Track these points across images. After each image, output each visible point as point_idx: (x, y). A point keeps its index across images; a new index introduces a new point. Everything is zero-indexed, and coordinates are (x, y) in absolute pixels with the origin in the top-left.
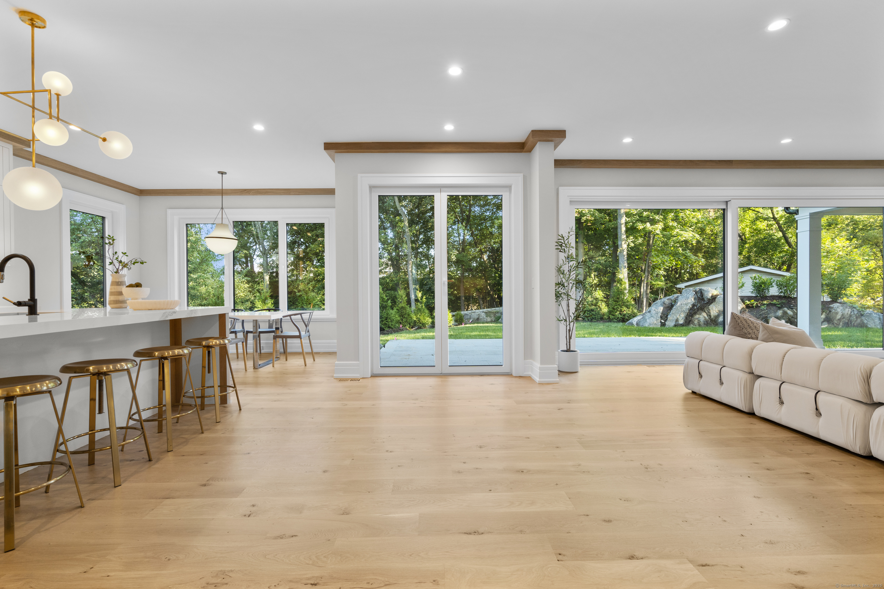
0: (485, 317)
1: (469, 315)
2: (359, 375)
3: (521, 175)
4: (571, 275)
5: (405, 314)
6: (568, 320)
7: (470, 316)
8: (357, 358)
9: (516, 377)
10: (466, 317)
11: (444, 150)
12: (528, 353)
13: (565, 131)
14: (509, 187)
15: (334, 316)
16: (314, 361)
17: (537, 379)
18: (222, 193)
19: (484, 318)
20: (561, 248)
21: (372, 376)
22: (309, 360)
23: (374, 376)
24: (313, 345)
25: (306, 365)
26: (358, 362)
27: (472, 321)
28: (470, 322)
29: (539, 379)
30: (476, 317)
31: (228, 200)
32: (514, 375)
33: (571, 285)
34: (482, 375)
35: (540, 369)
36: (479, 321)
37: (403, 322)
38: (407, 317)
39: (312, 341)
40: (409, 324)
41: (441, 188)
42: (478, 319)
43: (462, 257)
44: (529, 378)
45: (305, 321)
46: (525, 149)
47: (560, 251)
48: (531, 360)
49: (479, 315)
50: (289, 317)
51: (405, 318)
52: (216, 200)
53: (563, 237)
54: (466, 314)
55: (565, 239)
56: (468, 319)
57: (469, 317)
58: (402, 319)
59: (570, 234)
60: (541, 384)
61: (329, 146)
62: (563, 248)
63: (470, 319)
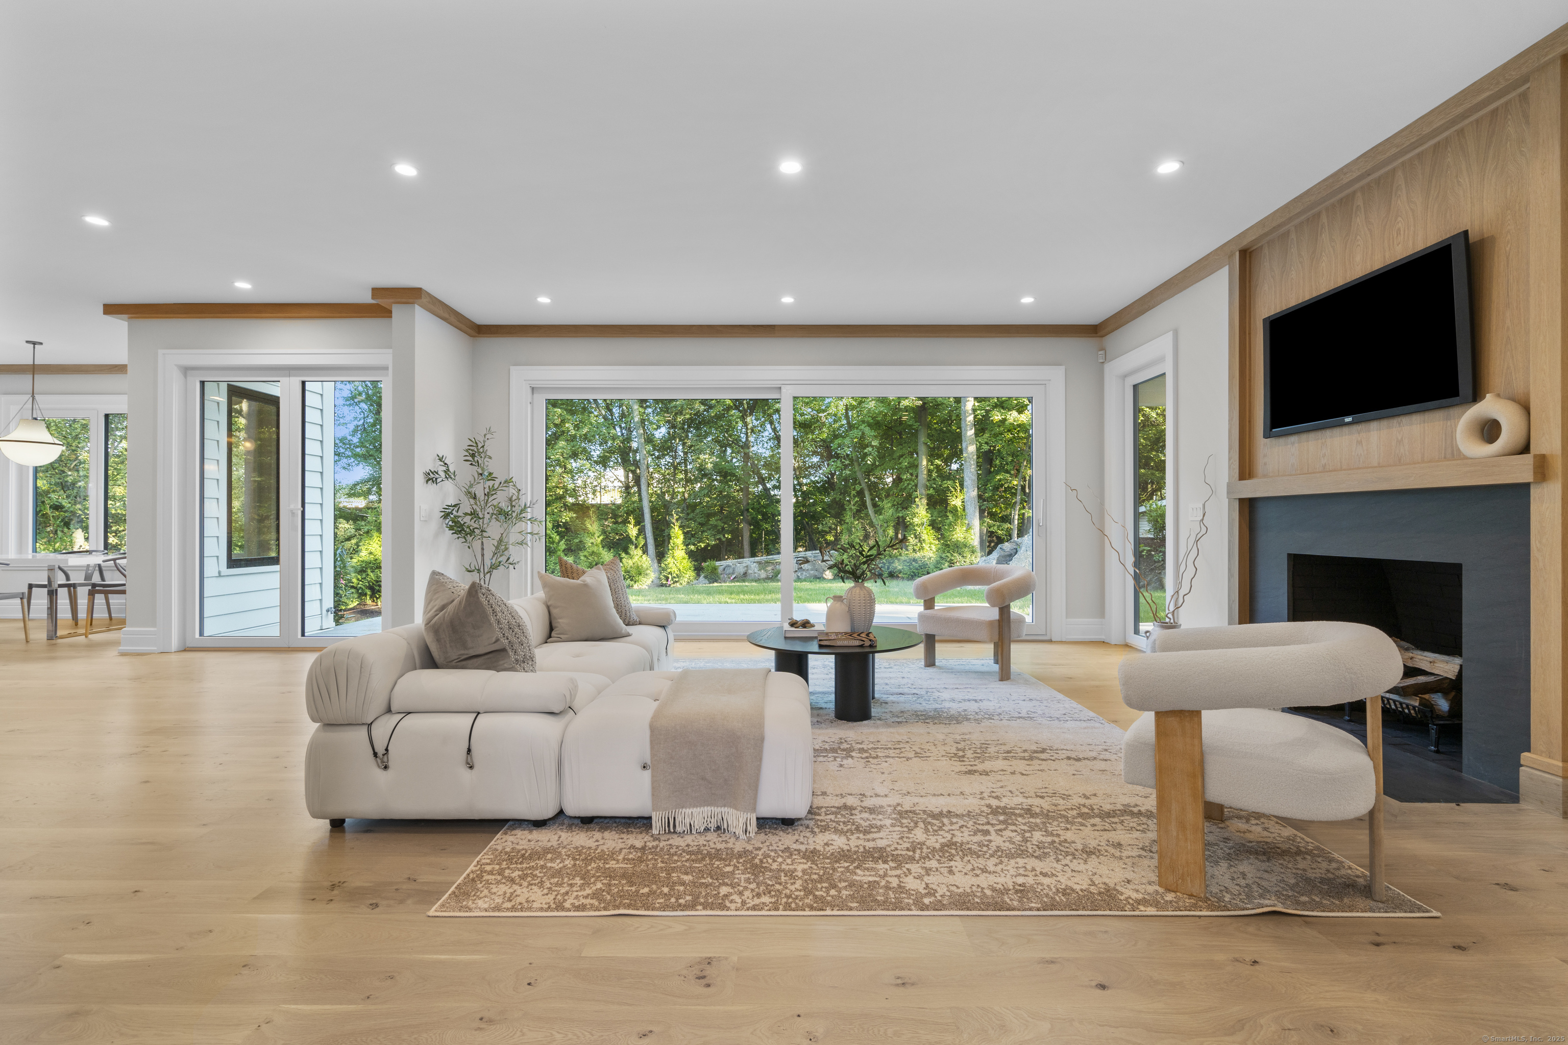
0: (756, 571)
1: (733, 566)
2: (157, 649)
4: (489, 501)
6: (482, 570)
7: (733, 569)
18: (34, 368)
19: (755, 573)
20: (474, 459)
21: (182, 651)
23: (186, 650)
26: (155, 629)
27: (735, 578)
28: (732, 578)
30: (742, 571)
31: (42, 381)
33: (487, 516)
36: (748, 578)
42: (745, 574)
47: (471, 464)
49: (747, 567)
50: (112, 562)
52: (24, 381)
53: (476, 443)
55: (480, 445)
56: (729, 574)
57: (730, 570)
59: (487, 437)
61: (110, 309)
62: (476, 459)
63: (733, 574)
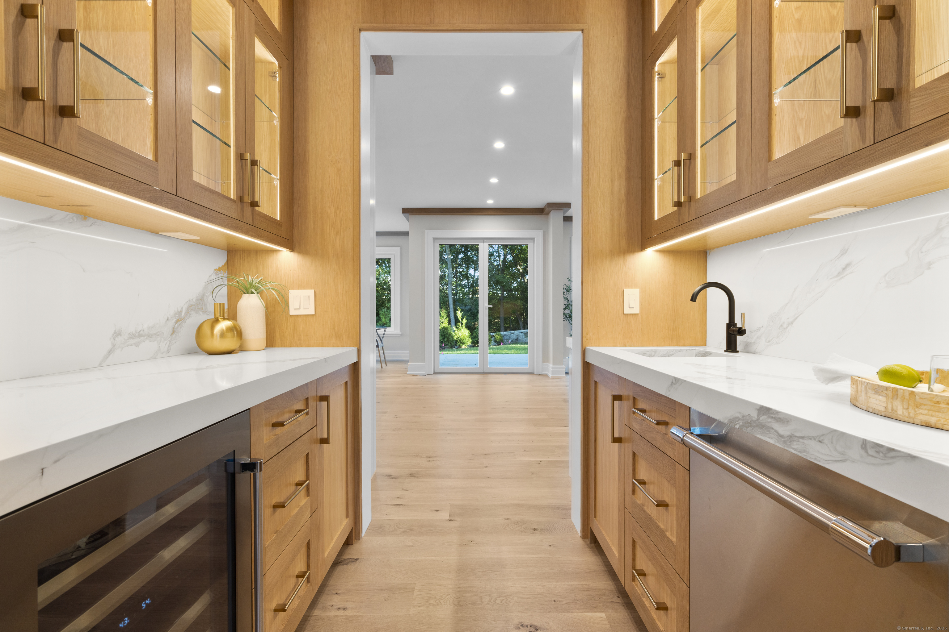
0: (524, 337)
1: (509, 335)
2: (425, 373)
3: (542, 230)
5: (447, 334)
7: (510, 337)
8: (424, 360)
9: (536, 375)
10: (506, 338)
11: (486, 213)
12: (545, 359)
13: (570, 203)
14: (533, 239)
15: (398, 332)
16: (386, 365)
17: (550, 375)
19: (523, 339)
21: (433, 374)
22: (384, 365)
23: (435, 373)
24: (385, 354)
25: (382, 368)
26: (424, 363)
27: (511, 342)
28: (509, 342)
29: (552, 375)
30: (515, 338)
32: (535, 374)
34: (512, 374)
35: (553, 368)
36: (518, 342)
37: (444, 342)
38: (448, 337)
39: (385, 352)
40: (450, 344)
41: (484, 239)
42: (517, 339)
43: (502, 278)
44: (546, 375)
45: (380, 335)
46: (544, 213)
48: (547, 363)
49: (518, 335)
51: (446, 337)
54: (505, 335)
56: (507, 339)
57: (508, 338)
58: (444, 339)
60: (552, 378)
61: (406, 211)
63: (509, 339)
